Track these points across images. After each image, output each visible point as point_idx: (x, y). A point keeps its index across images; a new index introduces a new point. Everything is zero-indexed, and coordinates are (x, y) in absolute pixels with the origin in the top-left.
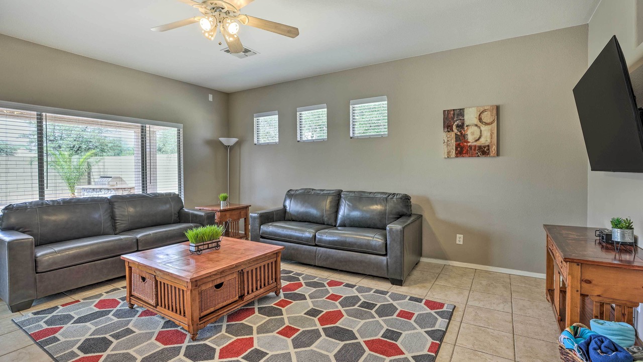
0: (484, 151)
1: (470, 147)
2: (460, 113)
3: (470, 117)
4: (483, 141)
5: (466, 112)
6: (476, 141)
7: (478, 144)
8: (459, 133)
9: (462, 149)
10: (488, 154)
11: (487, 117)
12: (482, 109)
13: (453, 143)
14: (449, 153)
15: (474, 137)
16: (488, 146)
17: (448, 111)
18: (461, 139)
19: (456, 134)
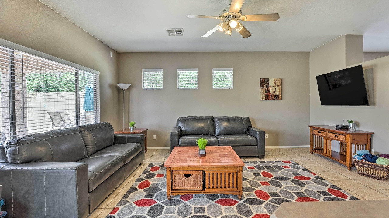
0: (277, 97)
1: (271, 95)
2: (267, 80)
3: (271, 82)
4: (276, 93)
5: (269, 79)
6: (274, 93)
7: (274, 94)
8: (267, 89)
9: (268, 96)
10: (278, 98)
11: (278, 83)
12: (276, 80)
13: (264, 93)
14: (262, 98)
15: (273, 91)
16: (278, 95)
17: (262, 79)
18: (268, 91)
19: (265, 89)
